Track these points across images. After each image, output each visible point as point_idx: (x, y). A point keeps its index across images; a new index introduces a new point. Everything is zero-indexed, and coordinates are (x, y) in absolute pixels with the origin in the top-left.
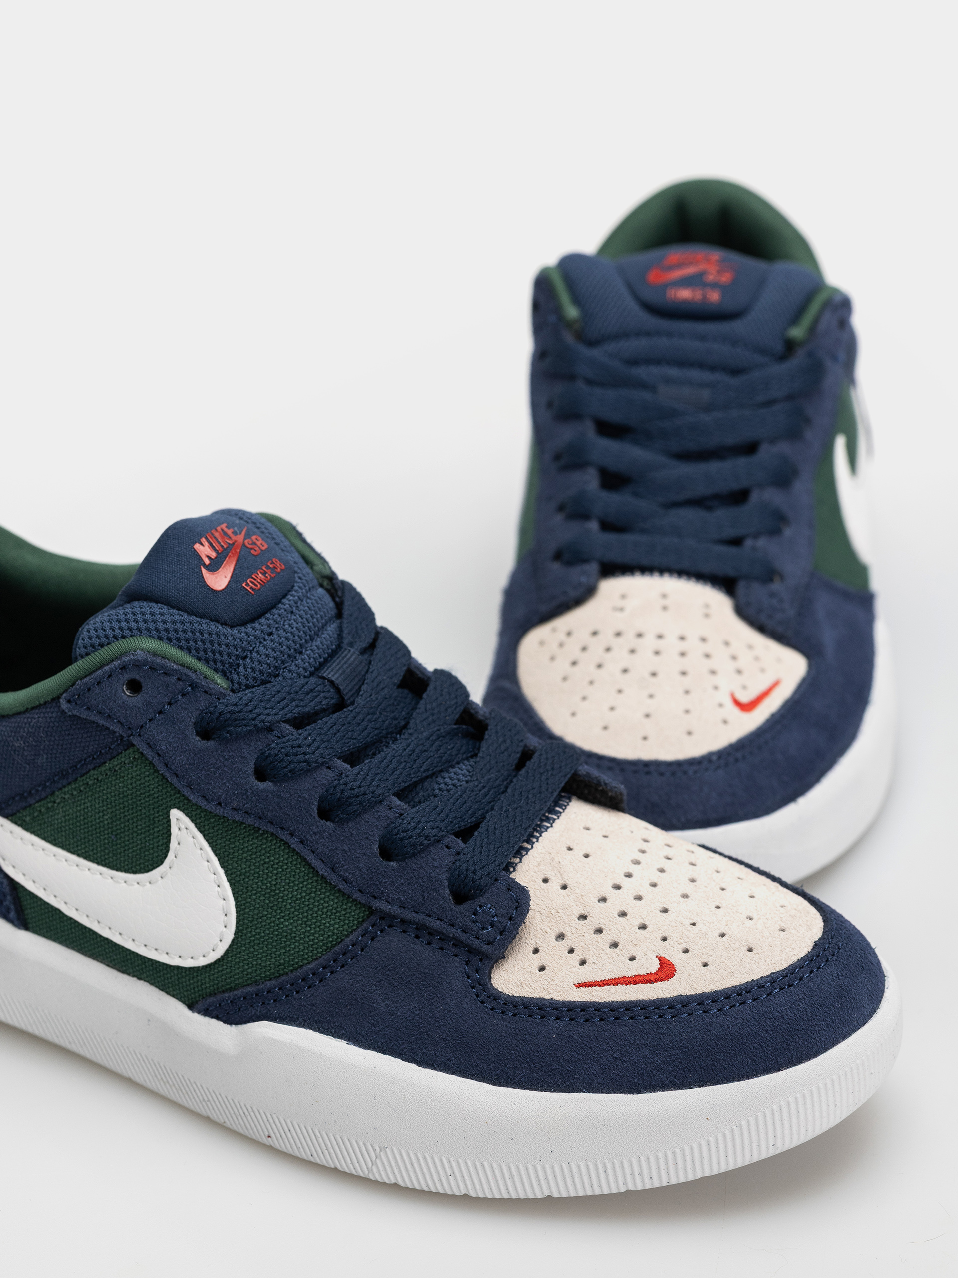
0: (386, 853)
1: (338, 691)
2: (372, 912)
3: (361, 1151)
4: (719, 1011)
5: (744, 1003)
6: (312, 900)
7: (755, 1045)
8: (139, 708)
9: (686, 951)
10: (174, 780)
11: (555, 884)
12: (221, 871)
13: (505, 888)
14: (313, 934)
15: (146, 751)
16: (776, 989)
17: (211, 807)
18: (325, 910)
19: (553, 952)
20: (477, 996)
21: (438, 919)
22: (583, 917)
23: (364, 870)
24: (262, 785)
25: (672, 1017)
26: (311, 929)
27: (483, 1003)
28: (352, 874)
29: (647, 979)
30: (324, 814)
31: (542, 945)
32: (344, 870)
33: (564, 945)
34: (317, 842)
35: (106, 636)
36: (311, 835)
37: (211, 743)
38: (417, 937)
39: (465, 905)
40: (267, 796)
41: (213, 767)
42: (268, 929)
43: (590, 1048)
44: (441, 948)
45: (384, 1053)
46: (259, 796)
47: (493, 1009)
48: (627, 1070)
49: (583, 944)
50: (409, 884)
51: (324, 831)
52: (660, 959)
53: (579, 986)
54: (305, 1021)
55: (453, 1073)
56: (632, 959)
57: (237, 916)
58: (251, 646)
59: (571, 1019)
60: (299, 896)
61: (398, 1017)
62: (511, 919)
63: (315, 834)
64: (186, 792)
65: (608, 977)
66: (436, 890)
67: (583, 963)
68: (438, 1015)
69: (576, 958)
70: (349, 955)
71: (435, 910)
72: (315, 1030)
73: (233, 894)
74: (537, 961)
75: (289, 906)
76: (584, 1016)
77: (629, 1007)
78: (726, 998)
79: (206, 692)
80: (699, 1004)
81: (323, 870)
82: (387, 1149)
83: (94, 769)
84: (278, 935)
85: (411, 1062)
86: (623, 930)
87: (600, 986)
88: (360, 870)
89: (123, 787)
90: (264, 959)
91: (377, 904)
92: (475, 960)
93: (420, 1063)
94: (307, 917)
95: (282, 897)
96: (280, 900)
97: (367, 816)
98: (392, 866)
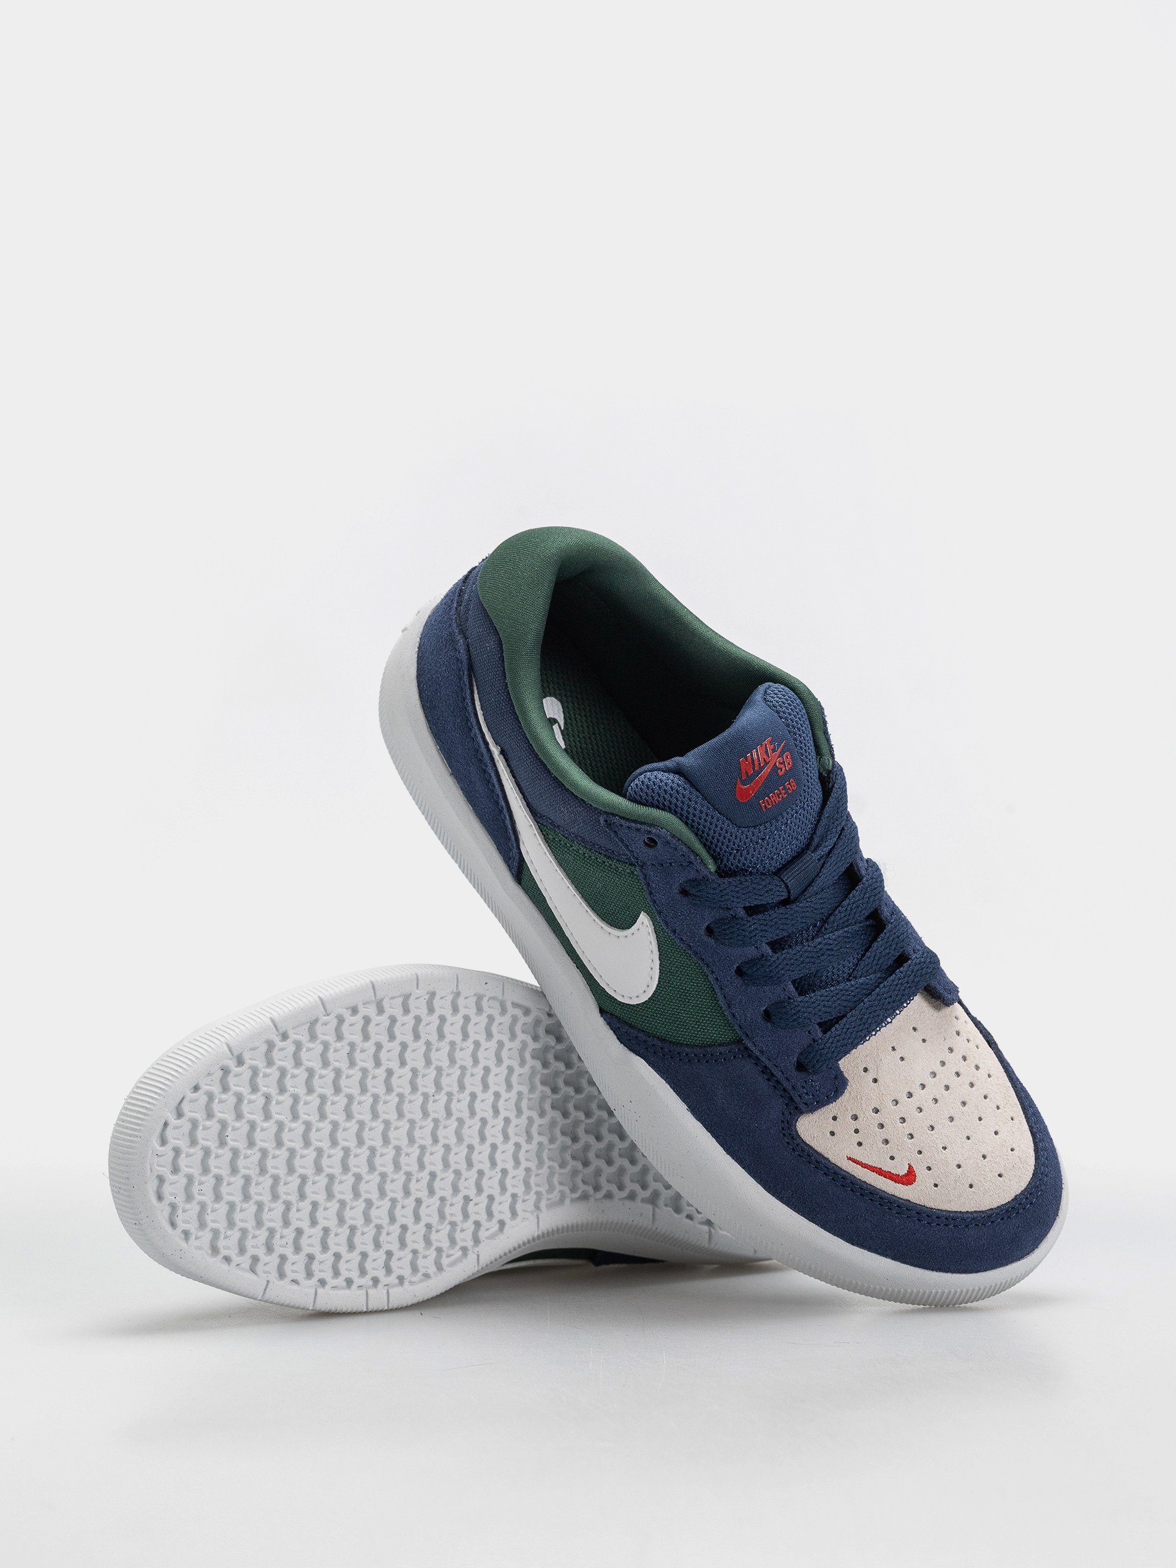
0: (767, 1015)
1: (789, 892)
2: (741, 1043)
4: (928, 1223)
5: (947, 1225)
6: (707, 1013)
8: (649, 855)
9: (929, 1168)
10: (651, 903)
11: (870, 1076)
12: (658, 962)
13: (833, 1076)
14: (698, 1032)
15: (642, 877)
16: (972, 1224)
17: (668, 930)
18: (712, 1022)
19: (845, 1125)
20: (783, 1129)
21: (781, 1071)
22: (876, 1111)
23: (748, 1017)
24: (706, 938)
25: (897, 1213)
26: (698, 1028)
27: (784, 1135)
28: (740, 1015)
29: (894, 1177)
30: (739, 972)
31: (841, 1117)
32: (736, 1011)
33: (854, 1125)
34: (726, 985)
36: (724, 980)
38: (762, 1072)
39: (801, 1075)
40: (707, 946)
41: (680, 913)
42: (671, 1011)
43: (835, 1204)
44: (774, 1089)
46: (702, 943)
47: (788, 1143)
49: (866, 1130)
50: (773, 1042)
51: (734, 982)
52: (910, 1167)
53: (849, 1159)
56: (892, 1158)
57: (655, 991)
58: (745, 845)
59: (833, 1179)
60: (700, 1006)
62: (828, 1097)
63: (728, 980)
64: (656, 913)
65: (871, 1163)
66: (788, 1055)
67: (860, 1144)
68: (752, 1128)
69: (857, 1138)
70: (714, 1058)
71: (781, 1067)
72: (671, 1086)
73: (659, 978)
74: (831, 1125)
75: (690, 1007)
76: (842, 1182)
77: (873, 1192)
78: (937, 1217)
79: (698, 870)
80: (917, 1213)
81: (723, 1001)
83: (605, 856)
84: (676, 1017)
86: (898, 1133)
87: (862, 1167)
88: (746, 1016)
90: (660, 1025)
91: (747, 1041)
92: (792, 1104)
94: (699, 1019)
96: (687, 1000)
97: (767, 988)
98: (767, 1026)
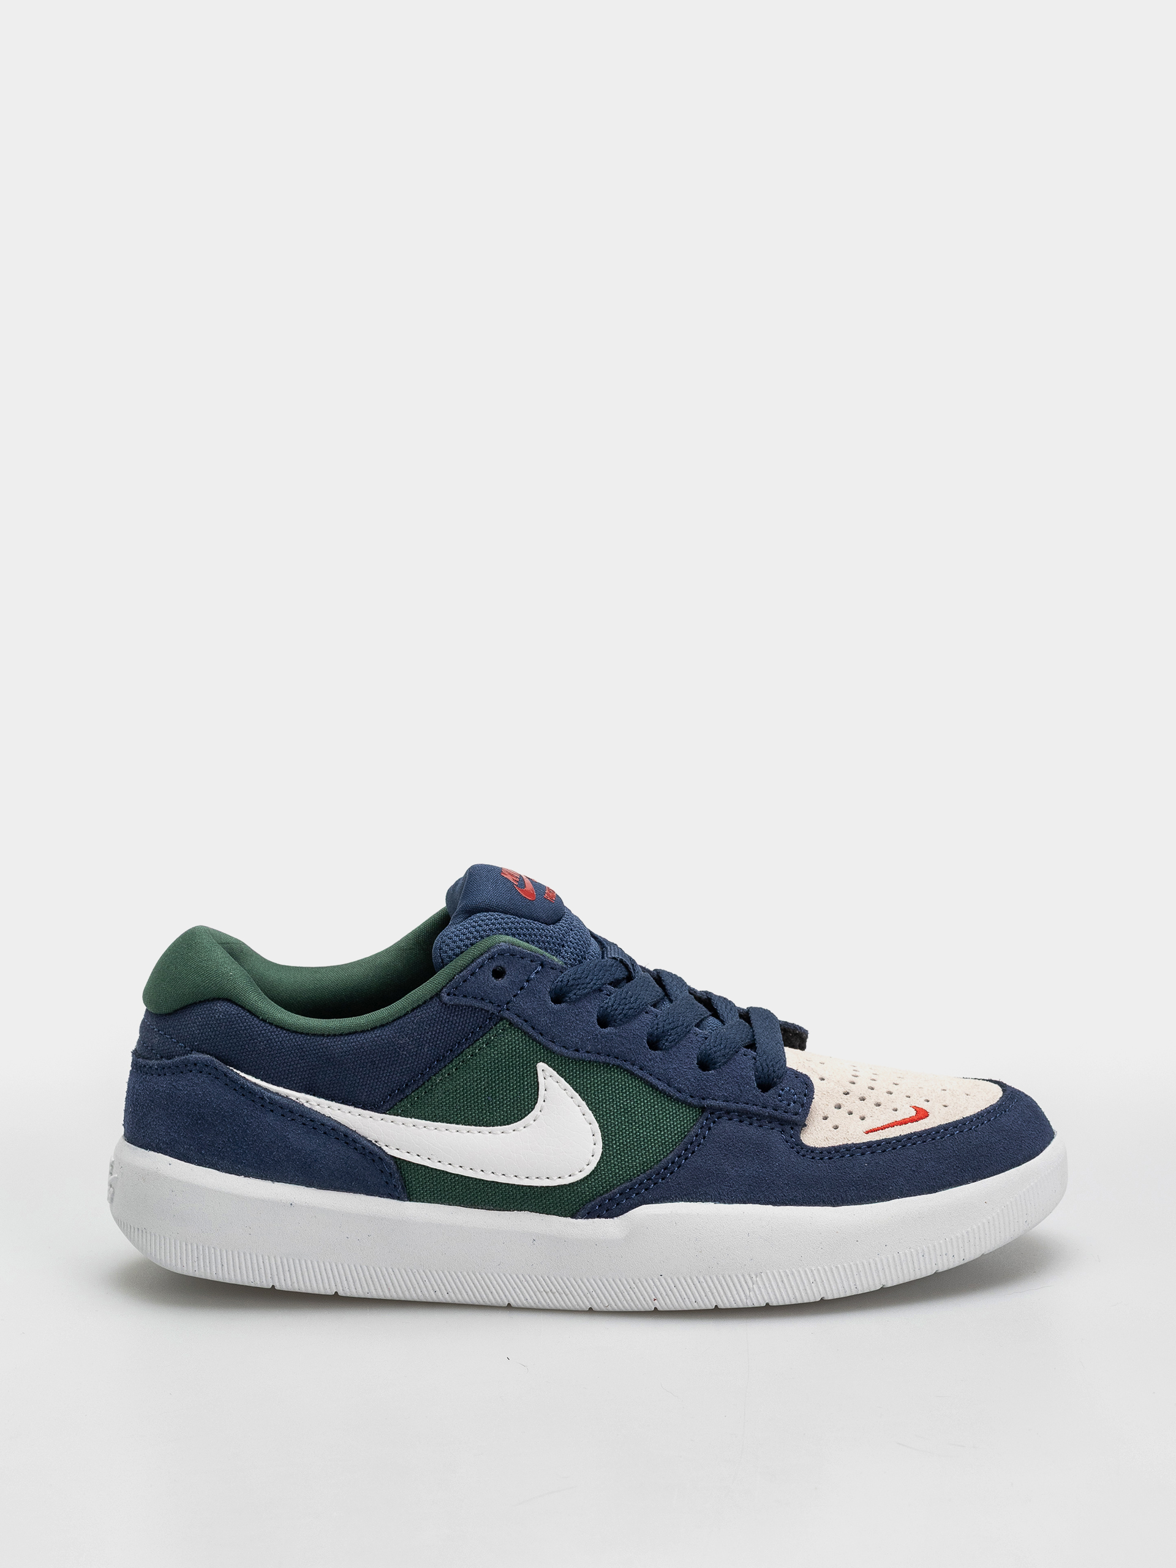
0: (704, 1066)
1: (626, 967)
2: (703, 1109)
3: (740, 1282)
5: (983, 1123)
6: (656, 1111)
7: (1002, 1148)
8: (506, 988)
9: (927, 1101)
10: (540, 1038)
12: (584, 1103)
13: (793, 1076)
14: (664, 1135)
15: (516, 1020)
17: (570, 1053)
18: (668, 1116)
19: (838, 1116)
20: (798, 1153)
21: (753, 1105)
23: (692, 1080)
24: (605, 1031)
26: (661, 1132)
27: (803, 1156)
28: (684, 1084)
29: (912, 1120)
30: (653, 1046)
31: (828, 1114)
32: (677, 1082)
33: (844, 1111)
34: (653, 1067)
35: (475, 938)
36: (648, 1062)
37: (563, 1005)
38: (741, 1121)
39: (772, 1091)
40: (612, 1037)
41: (569, 1022)
42: (629, 1138)
43: (894, 1168)
44: (760, 1126)
45: (745, 1203)
46: (606, 1038)
47: (813, 1158)
48: (924, 1178)
49: (857, 1107)
50: (727, 1083)
51: (656, 1058)
53: (867, 1133)
54: (676, 1197)
55: (801, 1205)
56: (895, 1111)
57: (602, 1134)
59: (872, 1153)
60: (647, 1109)
61: (747, 1176)
62: (805, 1095)
63: (650, 1060)
64: (551, 1045)
65: (886, 1123)
66: (747, 1084)
67: (863, 1118)
68: (776, 1169)
69: (856, 1117)
70: (695, 1144)
71: (751, 1098)
72: (685, 1201)
73: (595, 1119)
74: (828, 1123)
75: (640, 1118)
76: (880, 1148)
77: (909, 1137)
79: (552, 968)
81: (661, 1086)
82: (762, 1274)
83: (468, 1047)
84: (637, 1141)
85: (768, 1204)
86: (878, 1096)
87: (882, 1130)
88: (689, 1081)
89: (498, 1054)
90: (630, 1161)
91: (708, 1102)
92: (787, 1128)
93: (774, 1204)
94: (656, 1123)
95: (634, 1113)
96: (633, 1115)
97: (683, 1042)
98: (712, 1073)
